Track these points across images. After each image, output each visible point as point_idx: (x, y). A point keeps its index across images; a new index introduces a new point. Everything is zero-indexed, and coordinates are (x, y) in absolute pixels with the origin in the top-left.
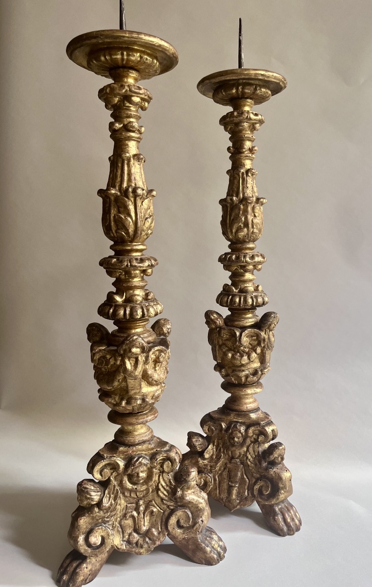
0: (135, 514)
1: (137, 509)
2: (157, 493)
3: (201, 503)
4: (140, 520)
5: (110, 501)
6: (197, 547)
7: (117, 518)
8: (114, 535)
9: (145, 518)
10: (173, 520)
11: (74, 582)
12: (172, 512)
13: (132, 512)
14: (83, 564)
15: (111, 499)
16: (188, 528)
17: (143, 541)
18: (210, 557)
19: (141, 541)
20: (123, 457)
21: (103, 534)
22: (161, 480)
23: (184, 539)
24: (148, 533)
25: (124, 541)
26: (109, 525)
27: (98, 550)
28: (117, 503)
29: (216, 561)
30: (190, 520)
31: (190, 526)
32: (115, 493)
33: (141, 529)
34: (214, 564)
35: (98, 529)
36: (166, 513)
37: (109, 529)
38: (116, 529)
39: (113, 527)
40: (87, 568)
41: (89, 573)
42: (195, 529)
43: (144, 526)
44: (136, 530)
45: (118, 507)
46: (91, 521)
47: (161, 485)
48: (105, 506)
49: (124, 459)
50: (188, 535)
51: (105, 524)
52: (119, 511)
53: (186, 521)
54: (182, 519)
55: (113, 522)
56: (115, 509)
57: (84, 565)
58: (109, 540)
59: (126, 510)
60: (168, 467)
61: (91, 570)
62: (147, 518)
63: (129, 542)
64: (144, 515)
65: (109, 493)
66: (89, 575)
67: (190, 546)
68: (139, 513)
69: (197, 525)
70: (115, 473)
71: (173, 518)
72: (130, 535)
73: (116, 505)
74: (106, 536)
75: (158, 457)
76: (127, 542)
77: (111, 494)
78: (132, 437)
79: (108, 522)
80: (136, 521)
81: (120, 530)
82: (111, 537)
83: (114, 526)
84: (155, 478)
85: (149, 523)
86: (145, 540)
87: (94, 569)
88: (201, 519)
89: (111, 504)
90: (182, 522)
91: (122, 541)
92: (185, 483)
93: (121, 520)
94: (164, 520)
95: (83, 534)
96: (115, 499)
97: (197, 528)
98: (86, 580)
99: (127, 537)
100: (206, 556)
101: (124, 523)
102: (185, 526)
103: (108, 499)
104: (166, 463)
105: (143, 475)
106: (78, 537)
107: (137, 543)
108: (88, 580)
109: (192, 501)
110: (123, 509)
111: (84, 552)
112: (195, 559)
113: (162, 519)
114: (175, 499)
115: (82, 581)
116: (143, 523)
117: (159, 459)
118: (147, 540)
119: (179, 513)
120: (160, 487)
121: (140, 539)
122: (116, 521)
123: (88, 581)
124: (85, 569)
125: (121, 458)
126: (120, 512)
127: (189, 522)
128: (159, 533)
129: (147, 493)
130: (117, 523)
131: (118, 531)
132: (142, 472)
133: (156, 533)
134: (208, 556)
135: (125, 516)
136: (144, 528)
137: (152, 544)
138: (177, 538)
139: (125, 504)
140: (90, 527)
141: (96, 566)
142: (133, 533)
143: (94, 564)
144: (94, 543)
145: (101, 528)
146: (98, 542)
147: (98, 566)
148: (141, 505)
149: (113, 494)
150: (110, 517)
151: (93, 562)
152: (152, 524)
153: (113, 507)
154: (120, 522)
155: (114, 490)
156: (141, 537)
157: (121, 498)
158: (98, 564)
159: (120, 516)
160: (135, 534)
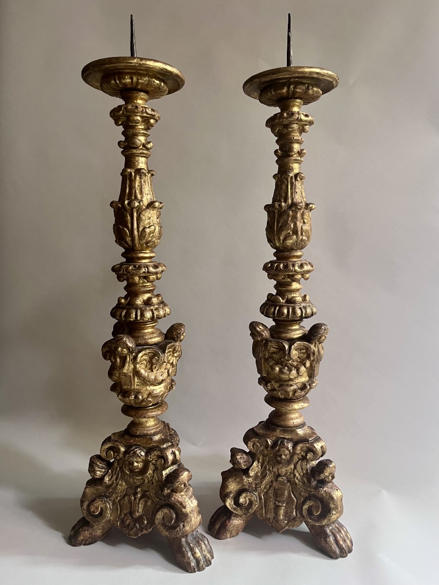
0: (133, 498)
1: (135, 494)
4: (136, 505)
5: (112, 480)
7: (117, 497)
8: (112, 510)
9: (140, 505)
10: (160, 516)
11: (76, 539)
12: (160, 508)
13: (130, 495)
14: (86, 526)
15: (113, 478)
19: (132, 524)
21: (102, 506)
22: (155, 475)
24: (139, 520)
26: (110, 500)
27: (97, 519)
28: (118, 483)
29: (193, 570)
30: (172, 520)
31: (172, 527)
33: (134, 513)
35: (99, 500)
37: (108, 504)
39: (113, 503)
40: (88, 531)
43: (138, 512)
44: (131, 513)
45: (119, 487)
47: (155, 479)
48: (105, 483)
50: (170, 534)
51: (106, 498)
52: (120, 490)
53: (169, 520)
54: (167, 517)
55: (114, 499)
56: (116, 488)
57: (86, 528)
58: (106, 513)
59: (126, 492)
61: (91, 534)
62: (142, 506)
63: (123, 522)
64: (139, 502)
65: (112, 473)
66: (89, 538)
68: (135, 498)
69: (178, 528)
71: (160, 513)
72: (125, 515)
73: (117, 485)
74: (104, 508)
75: (153, 452)
76: (121, 520)
78: (135, 428)
79: (109, 497)
80: (132, 504)
81: (119, 508)
82: (108, 511)
84: (151, 471)
85: (142, 511)
87: (94, 534)
88: (183, 523)
89: (113, 483)
90: (166, 520)
93: (121, 499)
95: (88, 501)
96: (117, 479)
97: (177, 531)
98: (86, 541)
99: (123, 516)
101: (123, 502)
102: (167, 524)
103: (110, 477)
106: (84, 501)
107: (128, 525)
110: (124, 490)
111: (86, 517)
116: (137, 508)
117: (153, 455)
118: (138, 525)
119: (165, 510)
122: (117, 499)
123: (87, 542)
124: (86, 531)
125: (123, 444)
126: (121, 492)
127: (171, 522)
128: (148, 523)
129: (143, 483)
131: (117, 508)
132: (137, 462)
133: (146, 522)
135: (124, 497)
136: (137, 514)
139: (126, 487)
140: (94, 496)
141: (96, 532)
142: (128, 515)
143: (95, 529)
144: (94, 512)
145: (102, 501)
146: (97, 512)
147: (99, 532)
148: (139, 492)
149: (115, 474)
150: (112, 494)
151: (94, 528)
152: (145, 512)
153: (114, 486)
154: (119, 501)
155: (116, 471)
156: (133, 521)
157: (122, 480)
158: (99, 531)
159: (120, 496)
160: (129, 516)
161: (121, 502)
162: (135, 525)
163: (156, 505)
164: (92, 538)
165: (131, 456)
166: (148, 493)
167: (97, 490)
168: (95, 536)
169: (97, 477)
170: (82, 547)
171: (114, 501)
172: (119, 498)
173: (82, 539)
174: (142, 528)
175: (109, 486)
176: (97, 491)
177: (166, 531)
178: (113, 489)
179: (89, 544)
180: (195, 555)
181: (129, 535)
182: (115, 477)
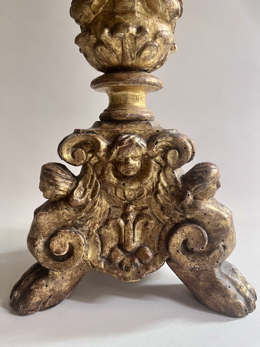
0: (122, 222)
1: (125, 216)
2: (155, 197)
3: (225, 219)
4: (128, 233)
5: (86, 197)
6: (213, 285)
7: (95, 224)
8: (88, 246)
9: (136, 231)
10: (177, 239)
11: (25, 304)
12: (176, 227)
13: (117, 219)
14: (43, 279)
15: (87, 194)
16: (201, 254)
17: (131, 262)
18: (235, 304)
19: (127, 262)
20: (106, 134)
21: (71, 241)
22: (162, 178)
23: (192, 269)
24: (138, 252)
25: (103, 257)
26: (83, 231)
27: (63, 263)
28: (97, 201)
29: (244, 312)
30: (205, 242)
31: (203, 252)
32: (93, 186)
33: (128, 245)
34: (240, 315)
35: (65, 232)
36: (168, 228)
37: (81, 237)
38: (92, 238)
39: (88, 235)
40: (47, 286)
41: (49, 294)
42: (211, 256)
43: (134, 241)
44: (122, 245)
45: (97, 208)
46: (56, 220)
47: (162, 185)
48: (76, 201)
49: (107, 139)
50: (199, 264)
51: (77, 228)
52: (99, 214)
53: (198, 242)
54: (192, 239)
55: (89, 228)
56: (92, 210)
57: (44, 281)
58: (80, 252)
59: (109, 214)
60: (173, 158)
61: (52, 290)
62: (138, 232)
63: (109, 260)
64: (134, 226)
65: (84, 186)
66: (50, 297)
67: (201, 283)
68: (126, 222)
69: (216, 252)
70: (94, 158)
71: (178, 235)
72: (112, 250)
73: (95, 204)
74: (76, 244)
75: (159, 140)
76: (106, 259)
77: (87, 187)
78: (122, 110)
79: (81, 226)
80: (122, 232)
81: (99, 241)
82: (84, 248)
83: (91, 233)
84: (153, 174)
85: (141, 238)
86: (134, 261)
87: (57, 290)
88: (222, 243)
89: (87, 202)
90: (192, 244)
91: (100, 256)
92: (200, 183)
93: (101, 228)
94: (163, 238)
95: (44, 237)
96: (93, 195)
97: (215, 256)
98: (44, 304)
99: (107, 252)
100: (226, 301)
101: (105, 232)
102: (197, 249)
103: (82, 193)
104: (171, 152)
105: (135, 163)
106: (36, 239)
107: (121, 264)
108: (47, 303)
109: (210, 214)
110: (105, 213)
111: (43, 263)
112: (208, 302)
113: (160, 236)
114: (183, 208)
115: (38, 303)
116: (131, 236)
117: (159, 145)
118: (137, 261)
119: (188, 229)
120: (160, 188)
121: (126, 258)
122: (94, 228)
123: (47, 305)
124: (44, 287)
125: (103, 136)
126: (100, 216)
127: (204, 244)
128: (155, 256)
129: (140, 195)
130: (94, 231)
131: (95, 242)
132: (133, 158)
133: (150, 254)
134: (230, 301)
135: (106, 223)
136: (134, 245)
137: (142, 268)
138: (182, 268)
139: (108, 207)
140: (54, 228)
141: (61, 286)
142: (117, 249)
143: (58, 282)
144: (58, 252)
145: (70, 232)
146: (64, 251)
147: (65, 286)
148: (131, 211)
149: (90, 187)
150: (85, 220)
151: (57, 280)
152: (144, 241)
153: (88, 207)
154: (99, 230)
155: (92, 182)
156: (128, 256)
157: (101, 196)
158: (65, 284)
159: (100, 222)
160: (119, 251)
161: (102, 232)
162: (132, 261)
163: (164, 226)
164: (54, 298)
165: (124, 148)
166: (148, 211)
167: (59, 217)
168: (59, 291)
169: (61, 193)
170: (39, 315)
171: (89, 231)
172: (97, 226)
173: (37, 300)
174: (145, 264)
175: (81, 208)
176: (59, 219)
177: (193, 261)
178: (87, 213)
179: (51, 307)
180: (241, 290)
181: (125, 279)
182: (89, 191)
